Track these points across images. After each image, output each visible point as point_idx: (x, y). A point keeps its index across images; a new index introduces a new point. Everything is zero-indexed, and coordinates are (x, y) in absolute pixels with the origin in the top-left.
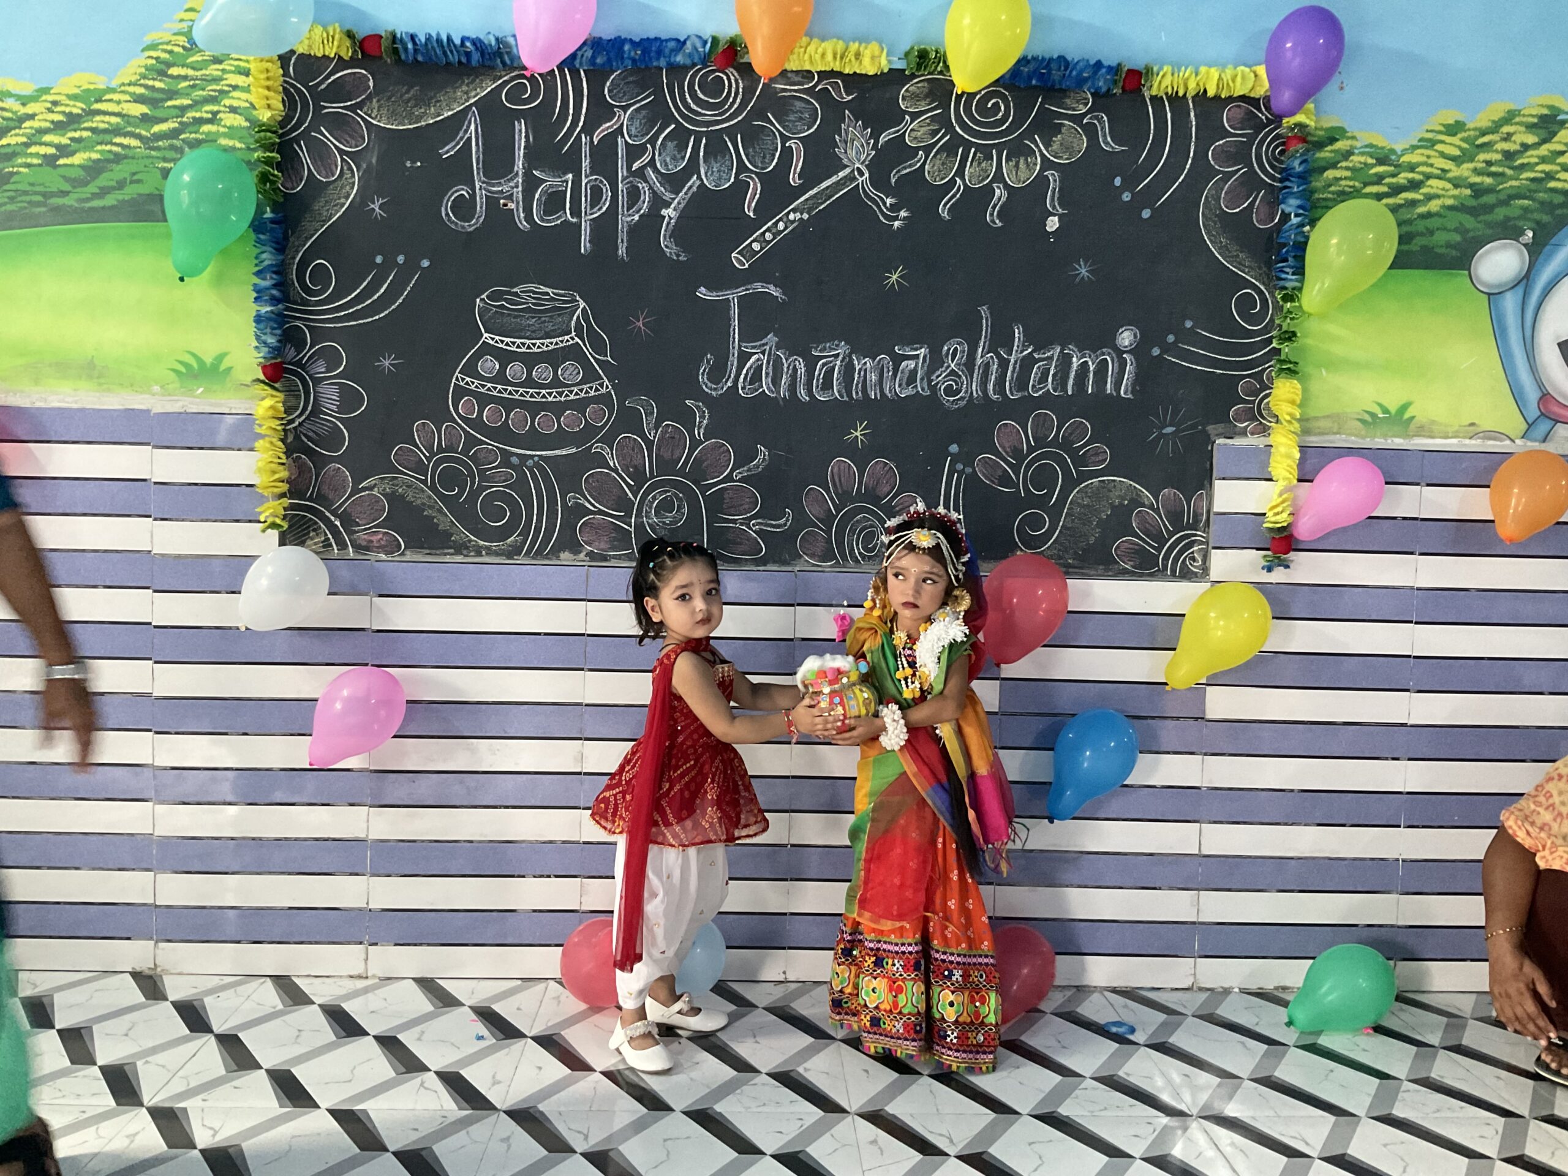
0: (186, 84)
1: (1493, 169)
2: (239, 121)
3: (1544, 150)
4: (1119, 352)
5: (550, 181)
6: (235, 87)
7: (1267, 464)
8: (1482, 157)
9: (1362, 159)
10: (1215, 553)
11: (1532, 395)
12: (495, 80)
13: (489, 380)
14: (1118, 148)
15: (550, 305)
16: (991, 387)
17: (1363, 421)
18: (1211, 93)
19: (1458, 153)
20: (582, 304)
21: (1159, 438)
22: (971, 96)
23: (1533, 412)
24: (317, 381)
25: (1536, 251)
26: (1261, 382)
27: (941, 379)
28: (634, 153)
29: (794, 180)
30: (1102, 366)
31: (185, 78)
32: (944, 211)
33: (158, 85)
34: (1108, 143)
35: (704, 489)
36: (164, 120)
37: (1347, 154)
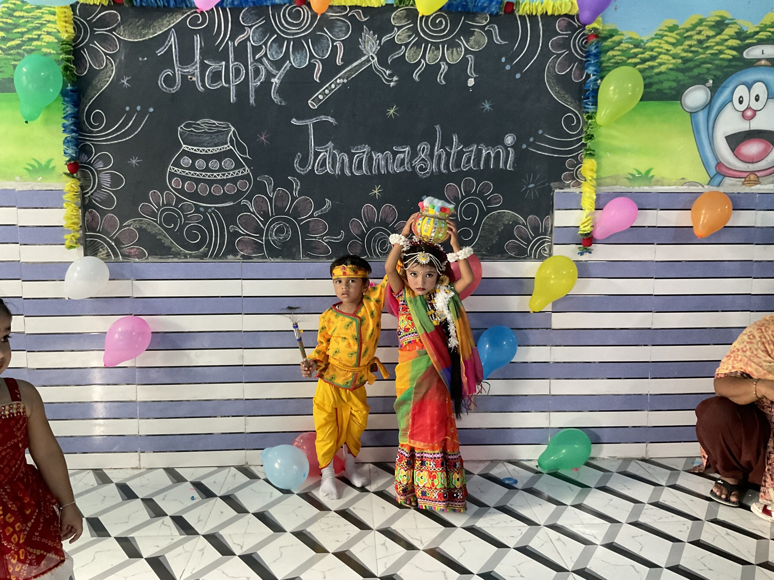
0: (22, 20)
1: (693, 49)
2: (52, 39)
3: (718, 39)
4: (506, 147)
5: (213, 66)
6: (49, 22)
7: (579, 202)
8: (688, 43)
9: (627, 45)
10: (555, 247)
11: (713, 163)
12: (183, 15)
13: (187, 169)
14: (503, 43)
15: (216, 130)
16: (442, 166)
17: (628, 179)
18: (549, 13)
19: (674, 41)
20: (233, 129)
21: (526, 190)
22: (428, 17)
23: (713, 171)
24: (99, 172)
25: (714, 90)
26: (577, 160)
27: (417, 162)
28: (256, 50)
29: (339, 62)
30: (498, 154)
31: (23, 17)
32: (416, 77)
33: (9, 21)
34: (498, 40)
35: (299, 222)
36: (13, 40)
37: (620, 43)
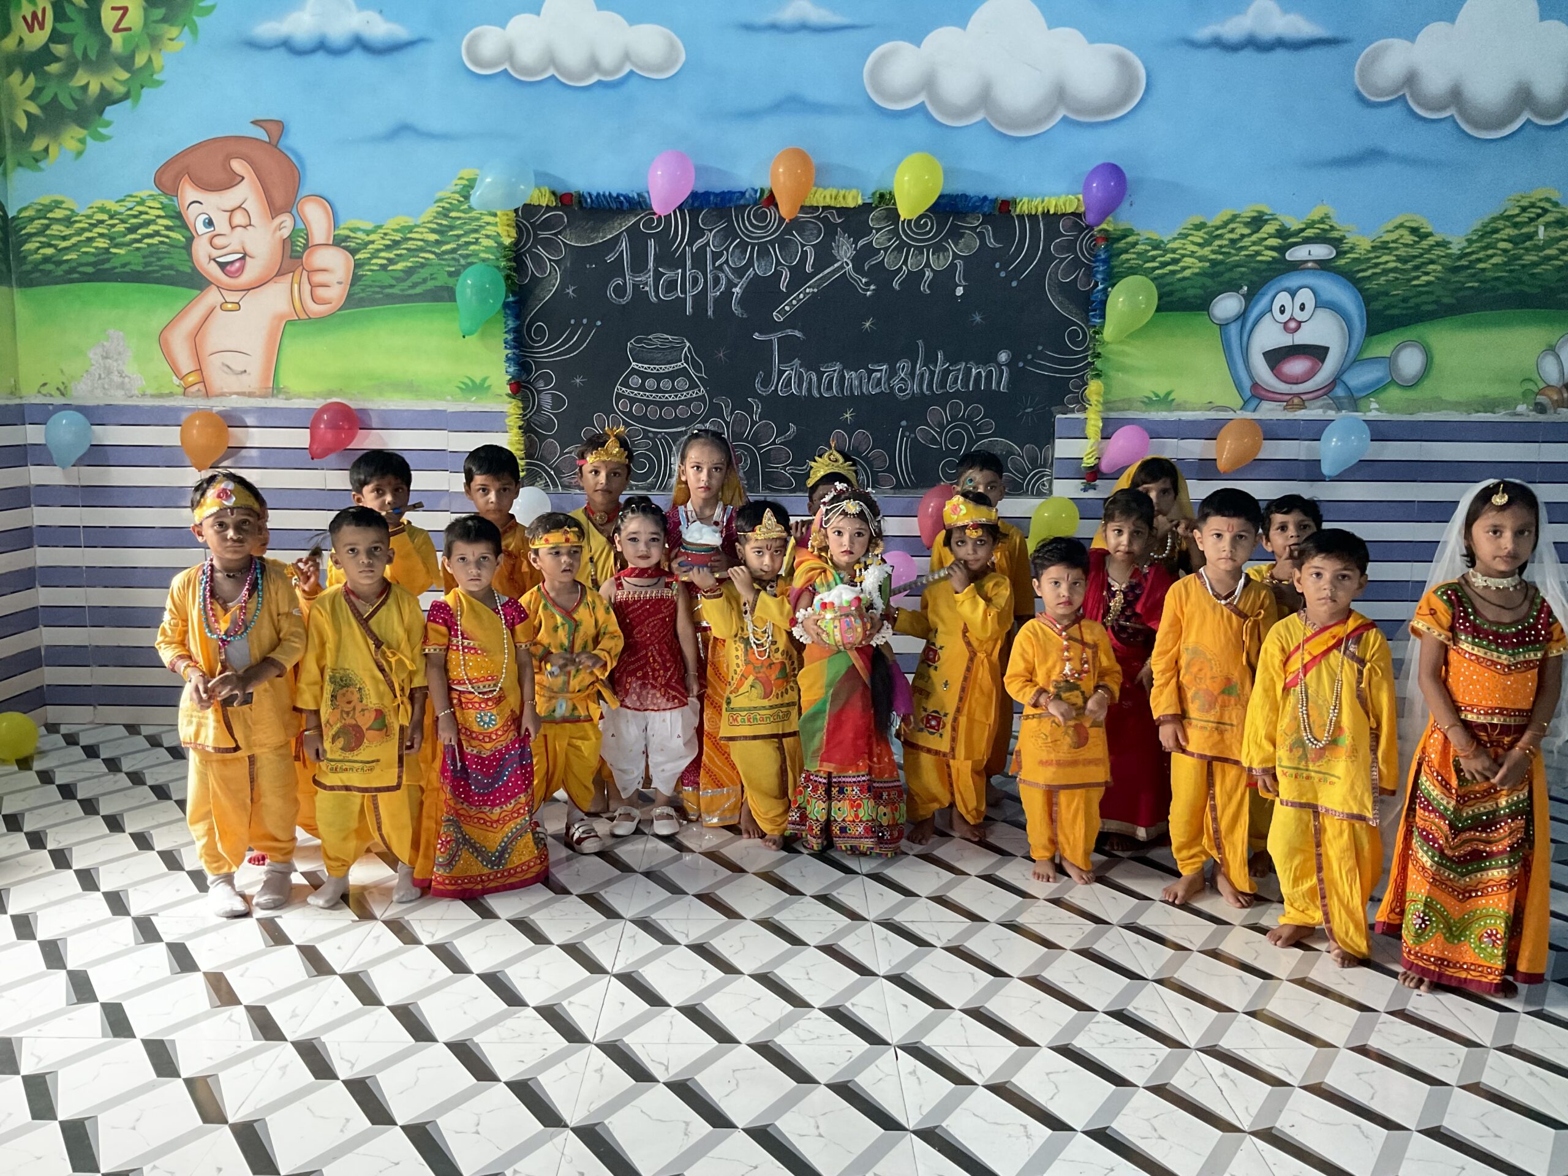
0: (459, 222)
1: (1224, 250)
2: (491, 243)
3: (1254, 238)
4: (999, 365)
5: (669, 274)
6: (488, 224)
7: (1084, 429)
8: (1218, 242)
9: (1143, 247)
10: (1055, 481)
11: (1247, 384)
12: (636, 216)
13: (635, 389)
14: (998, 246)
15: (669, 345)
16: (925, 387)
17: (1143, 402)
18: (1052, 212)
19: (1201, 241)
20: (688, 344)
21: (1022, 415)
22: (910, 221)
23: (1248, 394)
24: (539, 392)
25: (1250, 298)
26: (1083, 381)
27: (895, 382)
28: (716, 256)
29: (808, 269)
30: (989, 374)
31: (459, 218)
32: (896, 285)
33: (444, 222)
34: (991, 243)
35: (759, 449)
36: (448, 243)
37: (1136, 244)
